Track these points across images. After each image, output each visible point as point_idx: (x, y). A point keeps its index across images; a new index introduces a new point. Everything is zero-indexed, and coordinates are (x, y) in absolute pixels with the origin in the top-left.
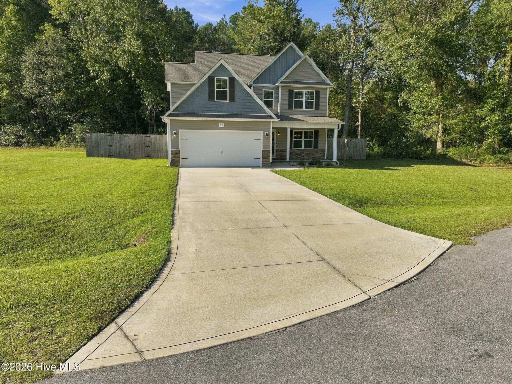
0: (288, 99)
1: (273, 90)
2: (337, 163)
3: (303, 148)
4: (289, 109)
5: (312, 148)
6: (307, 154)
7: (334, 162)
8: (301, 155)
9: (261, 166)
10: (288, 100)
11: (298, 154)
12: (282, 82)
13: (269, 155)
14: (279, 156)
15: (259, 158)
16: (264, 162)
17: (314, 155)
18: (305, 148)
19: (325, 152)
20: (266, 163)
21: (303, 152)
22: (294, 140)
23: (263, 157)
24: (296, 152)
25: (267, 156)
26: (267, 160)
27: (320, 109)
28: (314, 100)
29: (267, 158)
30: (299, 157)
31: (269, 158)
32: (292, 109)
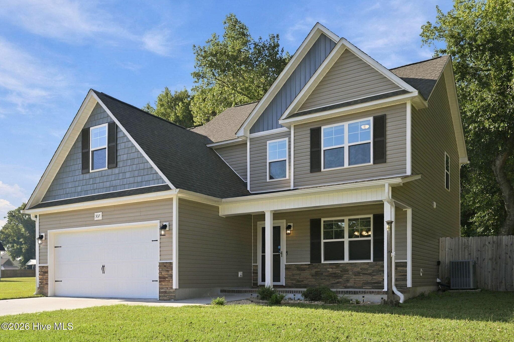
0: (309, 150)
1: (287, 139)
3: (346, 260)
4: (312, 172)
5: (369, 259)
6: (357, 274)
8: (341, 277)
9: (158, 297)
10: (309, 153)
11: (335, 276)
12: (292, 116)
13: (170, 272)
14: (292, 280)
15: (157, 281)
16: (163, 288)
17: (374, 277)
18: (350, 258)
19: (405, 268)
20: (165, 290)
21: (347, 271)
22: (325, 243)
23: (160, 278)
24: (330, 270)
25: (167, 276)
26: (166, 284)
27: (388, 161)
28: (371, 141)
29: (167, 279)
30: (338, 283)
31: (171, 279)
32: (320, 170)
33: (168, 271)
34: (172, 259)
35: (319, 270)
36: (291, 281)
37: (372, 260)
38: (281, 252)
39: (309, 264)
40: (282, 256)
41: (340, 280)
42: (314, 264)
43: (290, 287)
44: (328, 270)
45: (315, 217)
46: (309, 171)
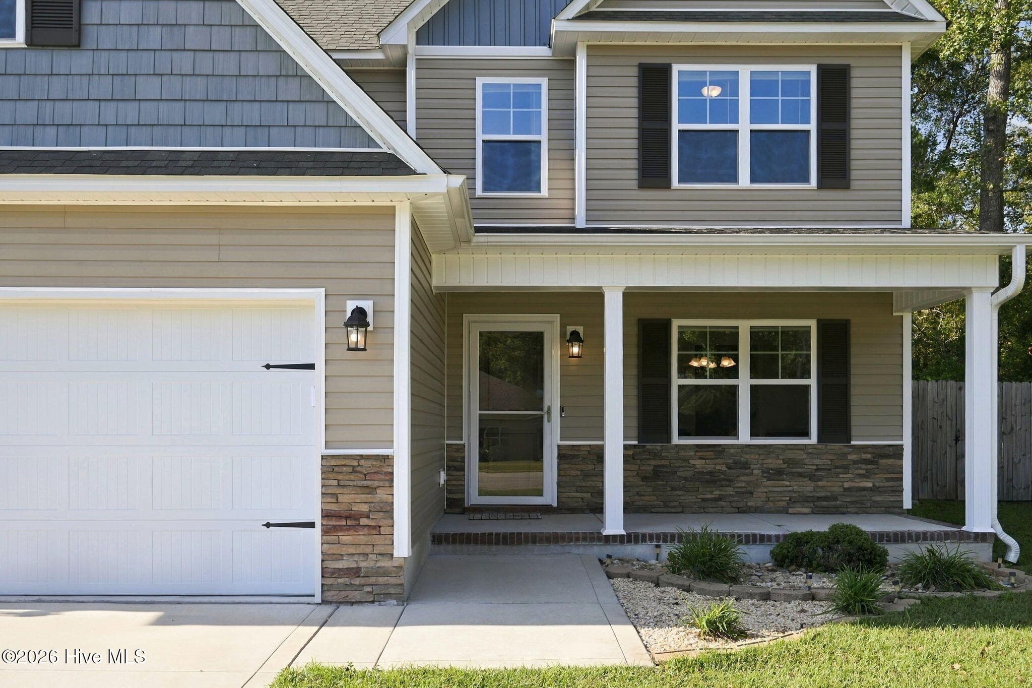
0: (635, 123)
1: (544, 82)
2: (1000, 549)
3: (744, 436)
4: (642, 186)
5: (806, 434)
6: (777, 474)
7: (981, 537)
8: (730, 481)
9: (317, 591)
10: (634, 133)
11: (711, 479)
12: (586, 16)
13: (381, 494)
14: (580, 489)
15: (311, 525)
16: (342, 555)
17: (820, 483)
18: (754, 433)
19: (897, 462)
20: (354, 565)
21: (746, 466)
22: (681, 387)
23: (326, 515)
24: (698, 463)
25: (364, 508)
26: (362, 539)
27: (854, 184)
28: (812, 126)
29: (364, 521)
30: (720, 498)
31: (388, 522)
32: (667, 185)
33: (371, 490)
34: (390, 443)
35: (663, 462)
36: (578, 495)
37: (814, 439)
38: (546, 409)
39: (635, 446)
40: (549, 421)
41: (730, 491)
42: (649, 446)
43: (572, 510)
44: (692, 462)
45: (655, 313)
46: (636, 182)
